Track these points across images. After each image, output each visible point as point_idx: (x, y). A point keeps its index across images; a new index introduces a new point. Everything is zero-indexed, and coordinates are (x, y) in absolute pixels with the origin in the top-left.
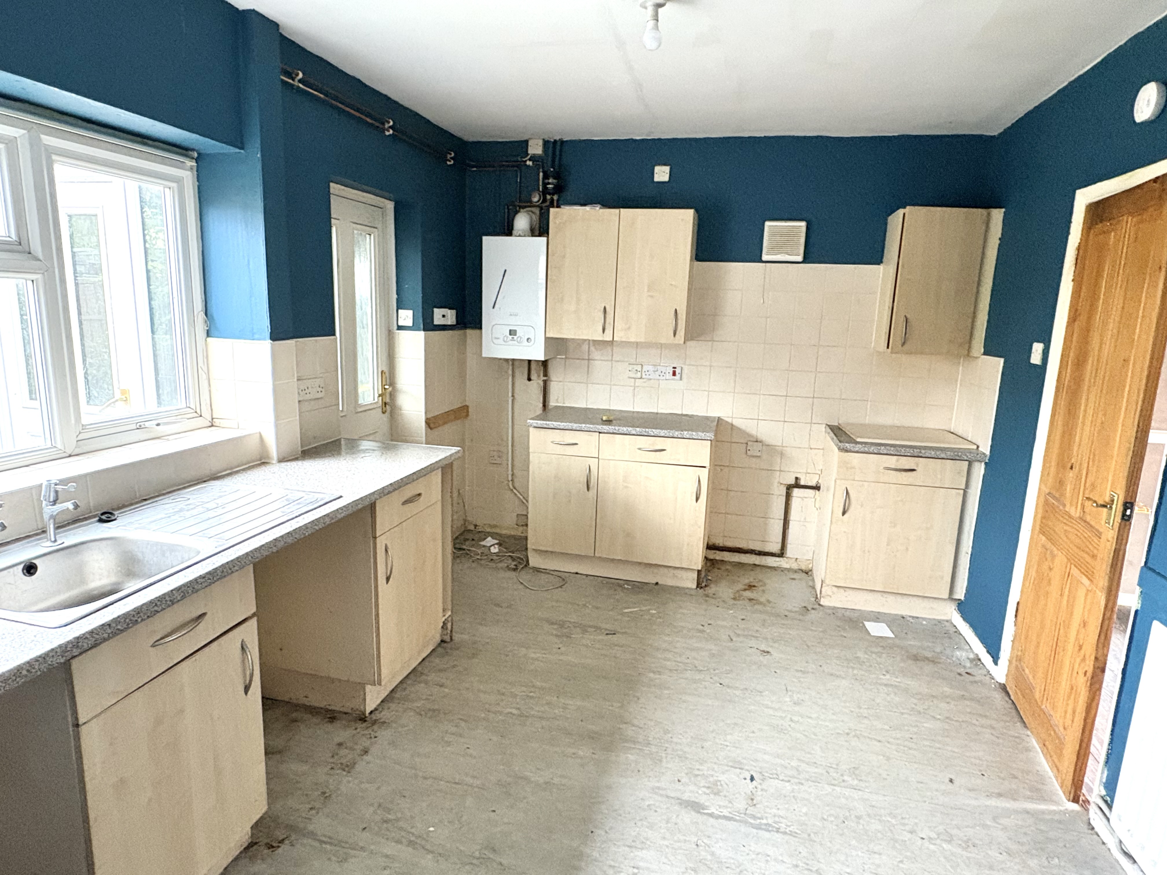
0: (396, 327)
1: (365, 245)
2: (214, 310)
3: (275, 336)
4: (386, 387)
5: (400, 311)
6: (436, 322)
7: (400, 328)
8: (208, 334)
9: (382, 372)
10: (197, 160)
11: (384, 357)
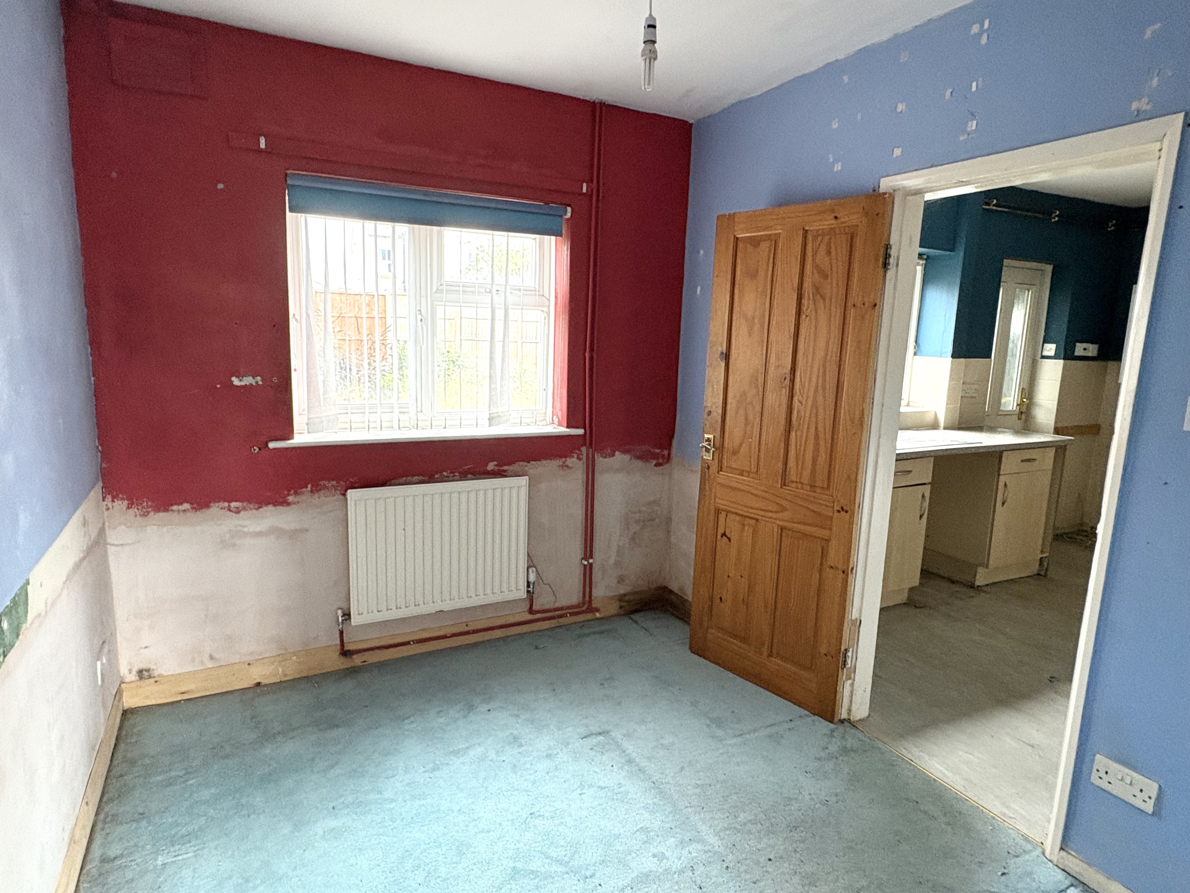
0: (1040, 356)
1: (1023, 298)
2: (920, 341)
3: (953, 356)
4: (1025, 400)
5: (1046, 345)
6: (1077, 354)
7: (1043, 357)
8: (915, 354)
9: (1023, 389)
10: (926, 259)
11: (1027, 379)
